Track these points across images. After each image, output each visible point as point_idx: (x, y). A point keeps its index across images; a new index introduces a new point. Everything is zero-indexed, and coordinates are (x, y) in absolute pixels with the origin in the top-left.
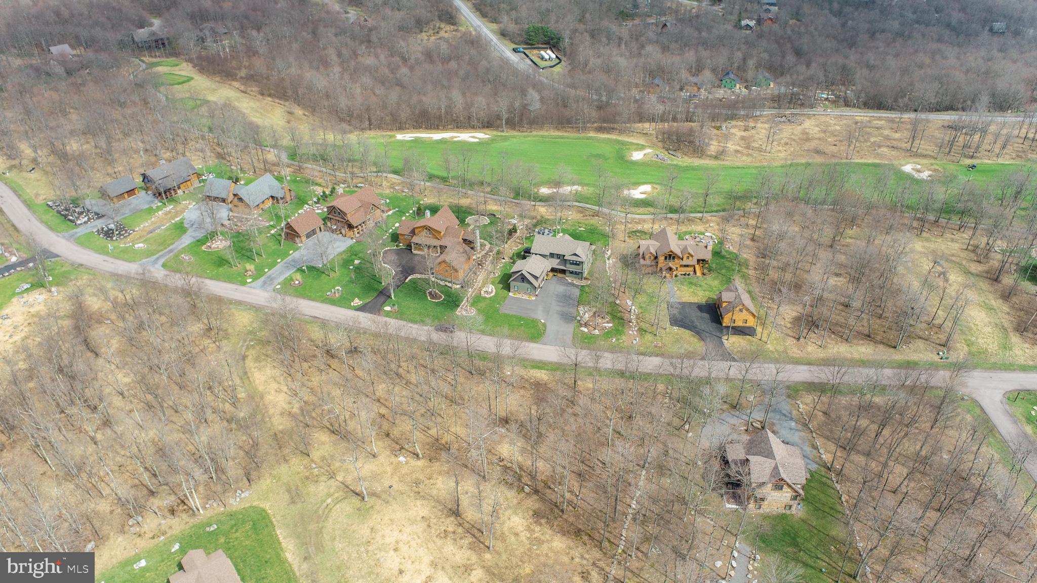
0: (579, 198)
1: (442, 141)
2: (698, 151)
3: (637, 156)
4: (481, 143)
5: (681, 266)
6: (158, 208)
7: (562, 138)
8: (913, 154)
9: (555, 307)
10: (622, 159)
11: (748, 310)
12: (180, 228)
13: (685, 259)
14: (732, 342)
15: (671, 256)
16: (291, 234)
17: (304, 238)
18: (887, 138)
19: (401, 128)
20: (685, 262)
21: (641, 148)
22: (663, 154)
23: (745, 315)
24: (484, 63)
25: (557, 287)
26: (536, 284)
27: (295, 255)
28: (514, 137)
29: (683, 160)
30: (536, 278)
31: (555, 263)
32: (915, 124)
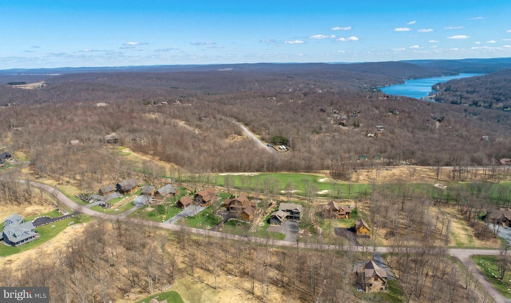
0: (298, 194)
1: (239, 176)
2: (348, 179)
3: (321, 180)
4: (255, 176)
5: (340, 215)
6: (123, 198)
7: (289, 174)
8: (438, 180)
9: (289, 229)
10: (315, 181)
11: (367, 228)
12: (133, 204)
13: (341, 212)
14: (360, 241)
15: (335, 210)
16: (180, 205)
17: (185, 207)
18: (428, 175)
19: (221, 171)
20: (341, 213)
21: (323, 177)
22: (332, 180)
23: (365, 230)
24: (255, 149)
25: (289, 222)
26: (281, 220)
27: (182, 213)
28: (268, 174)
29: (340, 182)
30: (281, 218)
31: (288, 214)
32: (438, 170)
